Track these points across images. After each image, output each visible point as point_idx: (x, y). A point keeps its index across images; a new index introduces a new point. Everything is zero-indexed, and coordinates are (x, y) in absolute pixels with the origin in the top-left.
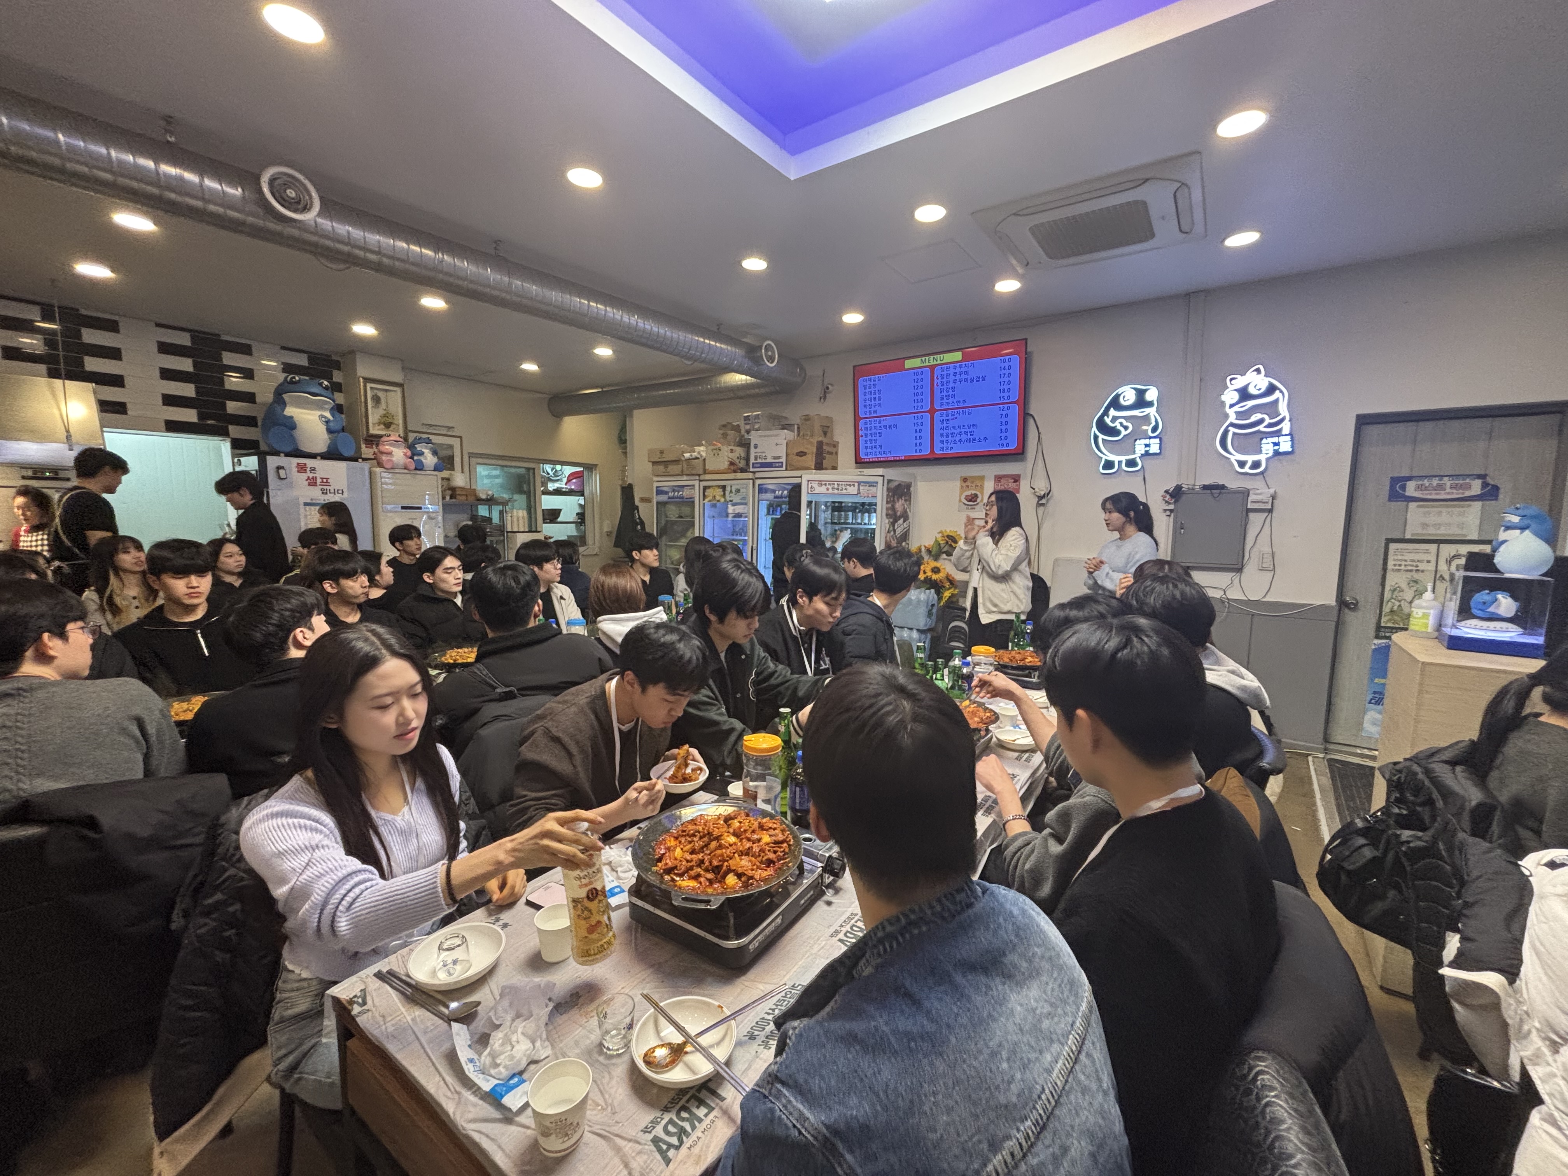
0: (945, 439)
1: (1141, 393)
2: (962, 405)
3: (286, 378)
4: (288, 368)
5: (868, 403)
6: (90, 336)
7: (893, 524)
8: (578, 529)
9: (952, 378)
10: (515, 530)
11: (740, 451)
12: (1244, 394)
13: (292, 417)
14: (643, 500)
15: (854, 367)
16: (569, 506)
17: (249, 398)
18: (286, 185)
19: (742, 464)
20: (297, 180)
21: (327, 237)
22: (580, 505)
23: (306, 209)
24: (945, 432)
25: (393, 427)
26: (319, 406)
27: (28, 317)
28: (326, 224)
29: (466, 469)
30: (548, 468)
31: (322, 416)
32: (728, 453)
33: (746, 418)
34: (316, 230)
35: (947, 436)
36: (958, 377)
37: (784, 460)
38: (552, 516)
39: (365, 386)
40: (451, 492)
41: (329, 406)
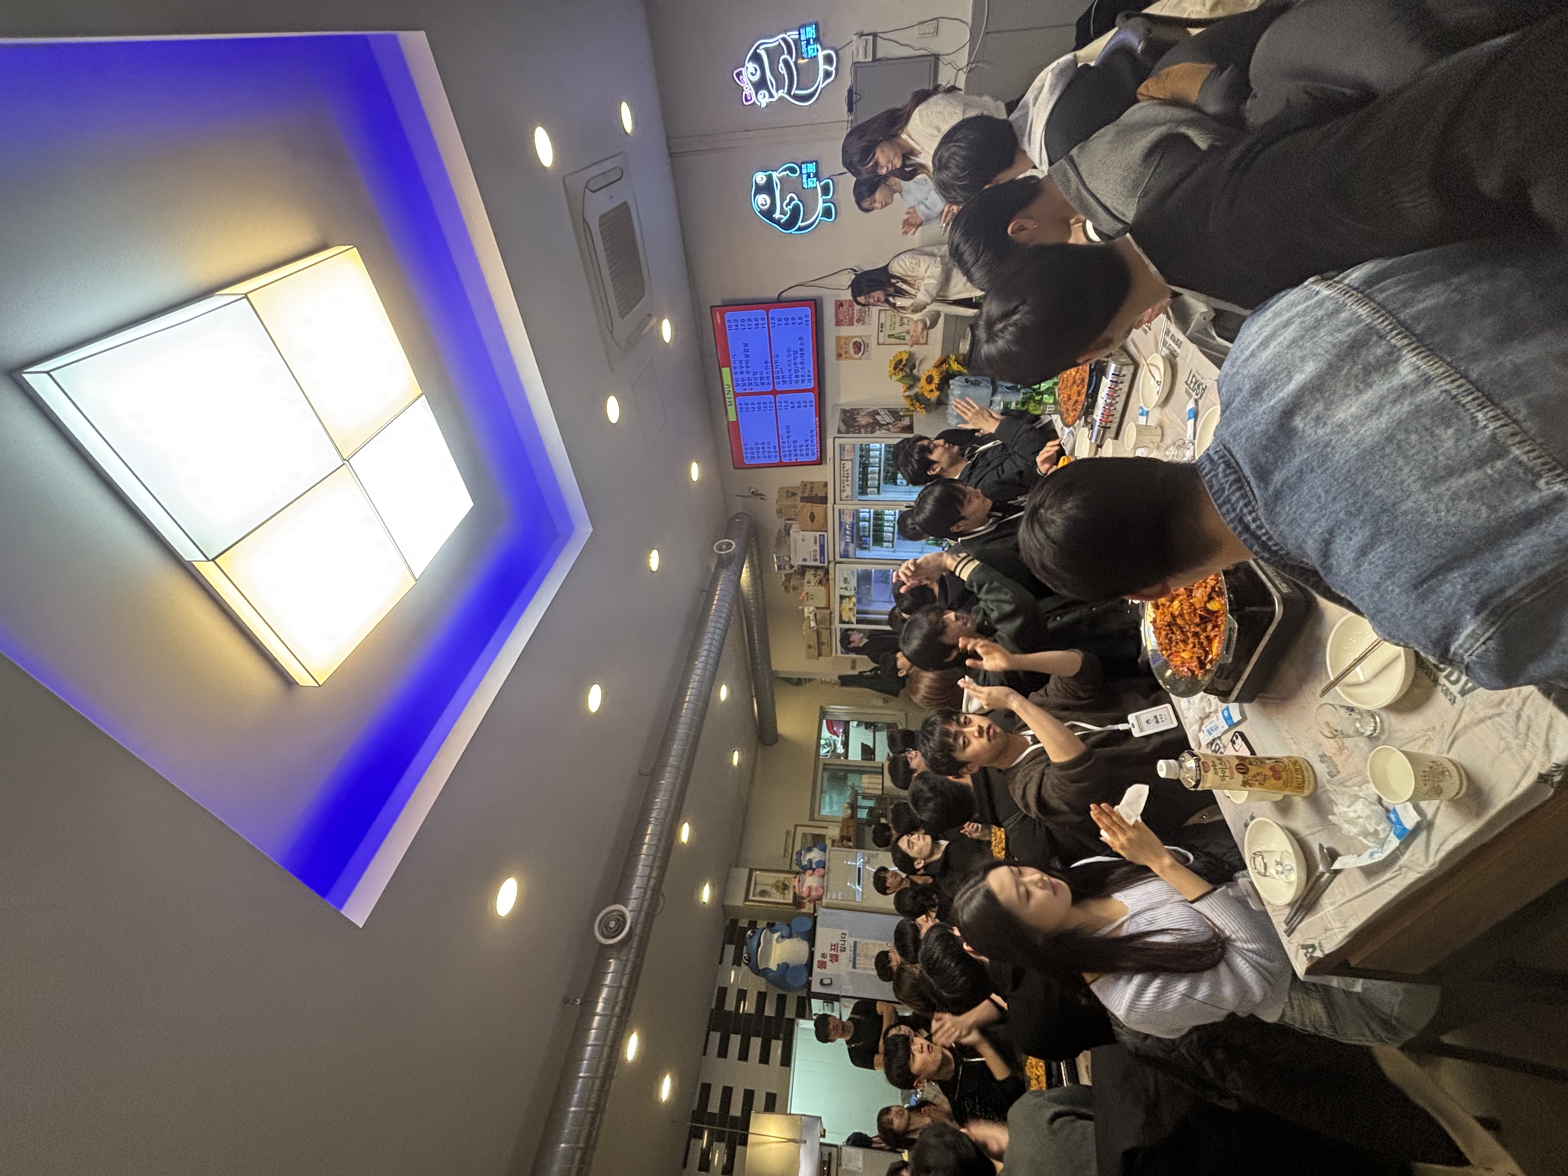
0: (800, 378)
1: (760, 190)
2: (769, 364)
3: (746, 964)
4: (737, 962)
5: (766, 454)
6: (714, 1107)
7: (881, 426)
8: (881, 730)
9: (745, 376)
10: (880, 787)
11: (809, 575)
12: (761, 85)
13: (778, 965)
14: (853, 667)
15: (735, 468)
16: (859, 736)
17: (762, 997)
18: (607, 927)
19: (821, 573)
20: (602, 919)
21: (642, 904)
22: (858, 725)
23: (623, 916)
24: (794, 379)
25: (786, 883)
26: (769, 942)
27: (700, 1152)
28: (633, 904)
29: (825, 824)
30: (823, 751)
31: (777, 940)
32: (811, 585)
33: (779, 567)
34: (638, 911)
35: (797, 376)
36: (744, 370)
37: (818, 534)
38: (868, 752)
39: (752, 901)
40: (844, 840)
41: (769, 933)
